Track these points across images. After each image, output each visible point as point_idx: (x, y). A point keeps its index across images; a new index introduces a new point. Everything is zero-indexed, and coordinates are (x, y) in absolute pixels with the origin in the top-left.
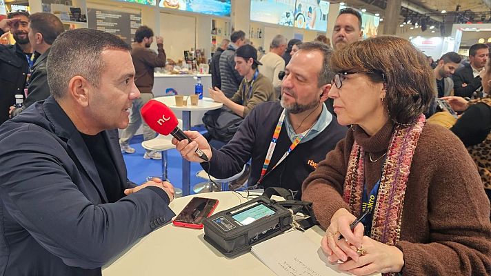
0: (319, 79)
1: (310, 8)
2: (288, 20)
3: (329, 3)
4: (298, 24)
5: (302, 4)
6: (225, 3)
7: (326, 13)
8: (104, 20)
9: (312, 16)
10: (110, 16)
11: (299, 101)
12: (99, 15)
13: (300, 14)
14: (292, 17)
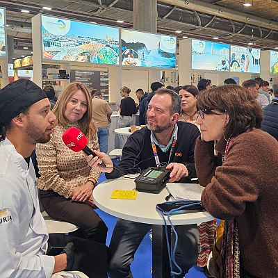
0: (170, 110)
1: (243, 56)
2: (224, 66)
3: (259, 50)
4: (232, 69)
5: (236, 53)
6: (171, 59)
7: (258, 59)
8: (81, 77)
9: (246, 62)
10: (86, 73)
11: (159, 124)
12: (77, 73)
13: (235, 61)
14: (227, 64)
